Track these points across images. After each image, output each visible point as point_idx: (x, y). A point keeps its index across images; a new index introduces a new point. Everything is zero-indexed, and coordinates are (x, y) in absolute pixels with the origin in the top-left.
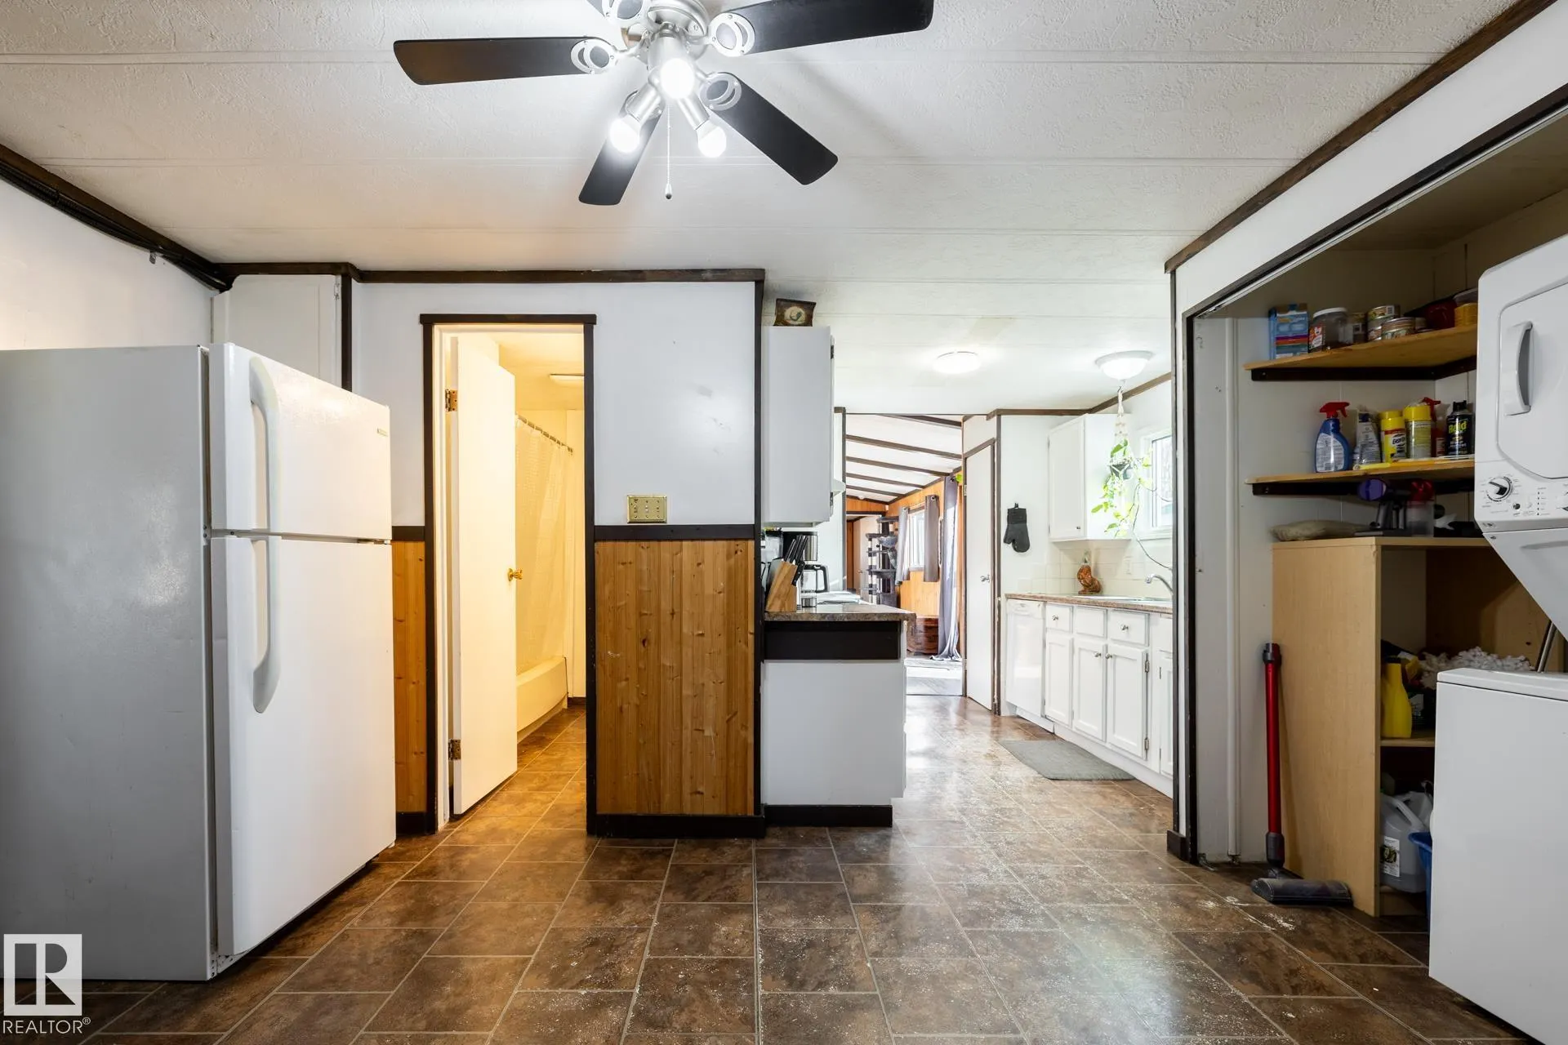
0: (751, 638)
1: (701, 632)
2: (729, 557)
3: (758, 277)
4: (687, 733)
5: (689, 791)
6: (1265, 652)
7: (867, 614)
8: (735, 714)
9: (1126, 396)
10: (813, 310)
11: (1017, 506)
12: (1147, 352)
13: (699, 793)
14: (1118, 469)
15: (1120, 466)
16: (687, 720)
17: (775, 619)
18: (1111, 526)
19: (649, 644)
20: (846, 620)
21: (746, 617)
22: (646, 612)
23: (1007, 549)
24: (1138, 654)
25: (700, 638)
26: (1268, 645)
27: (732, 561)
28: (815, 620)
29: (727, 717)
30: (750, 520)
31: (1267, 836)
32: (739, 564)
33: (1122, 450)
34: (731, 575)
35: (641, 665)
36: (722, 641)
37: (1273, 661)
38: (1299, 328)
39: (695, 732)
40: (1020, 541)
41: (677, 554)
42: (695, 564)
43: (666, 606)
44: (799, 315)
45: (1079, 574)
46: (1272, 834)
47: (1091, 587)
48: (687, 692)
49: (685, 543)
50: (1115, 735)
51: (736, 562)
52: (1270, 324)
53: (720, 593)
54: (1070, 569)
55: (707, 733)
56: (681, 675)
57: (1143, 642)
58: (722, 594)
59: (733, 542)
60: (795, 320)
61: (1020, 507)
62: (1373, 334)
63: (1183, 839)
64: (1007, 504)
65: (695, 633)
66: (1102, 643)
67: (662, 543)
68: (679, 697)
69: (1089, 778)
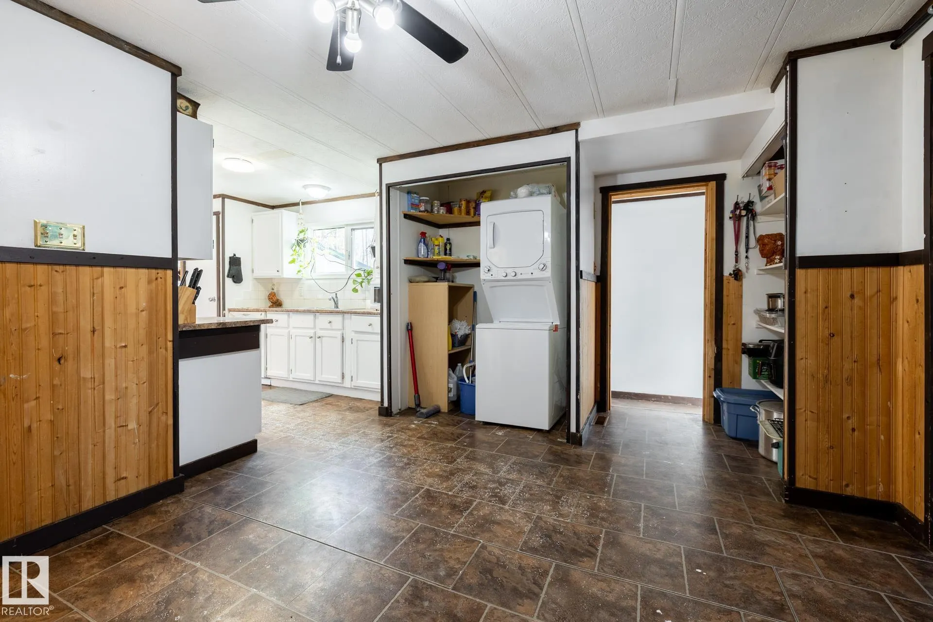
0: (170, 345)
1: (124, 345)
2: (150, 282)
3: (175, 71)
4: (110, 433)
5: (113, 480)
6: (408, 325)
7: (247, 321)
8: (157, 404)
9: (303, 203)
10: (197, 109)
11: (235, 255)
12: (329, 188)
13: (123, 478)
14: (300, 242)
15: (302, 241)
16: (111, 421)
17: (184, 329)
18: (299, 272)
19: (66, 360)
20: (234, 326)
21: (166, 329)
22: (60, 331)
23: (229, 281)
24: (338, 334)
25: (124, 349)
26: (408, 323)
27: (154, 285)
28: (213, 327)
29: (150, 409)
30: (168, 254)
31: (415, 396)
32: (160, 288)
33: (304, 233)
34: (152, 299)
35: (56, 381)
36: (144, 350)
37: (410, 329)
38: (417, 201)
39: (118, 429)
40: (237, 278)
41: (97, 278)
42: (118, 287)
43: (86, 325)
44: (187, 108)
45: (268, 296)
46: (416, 395)
47: (277, 303)
48: (109, 396)
49: (106, 270)
50: (323, 376)
51: (157, 286)
52: (408, 198)
53: (142, 311)
54: (263, 294)
55: (130, 427)
56: (104, 383)
57: (341, 328)
58: (144, 313)
59: (154, 271)
60: (184, 110)
61: (237, 256)
62: (434, 210)
63: (387, 408)
64: (228, 254)
65: (118, 346)
66: (313, 331)
67: (81, 269)
68: (102, 403)
69: (316, 399)
